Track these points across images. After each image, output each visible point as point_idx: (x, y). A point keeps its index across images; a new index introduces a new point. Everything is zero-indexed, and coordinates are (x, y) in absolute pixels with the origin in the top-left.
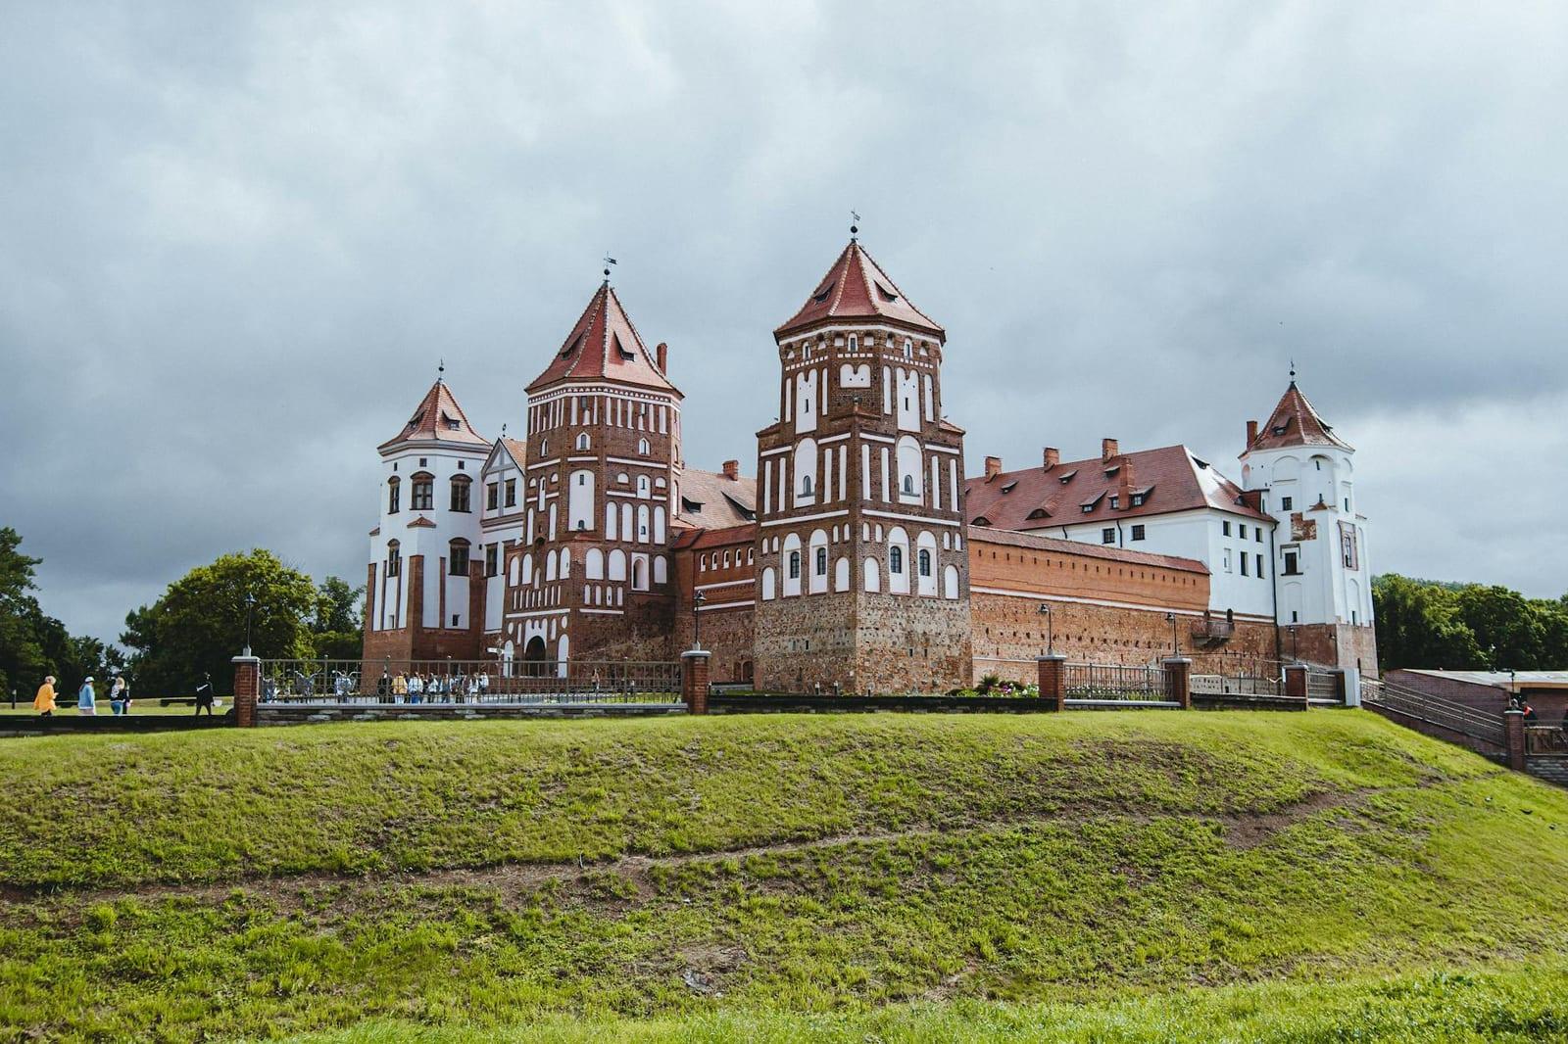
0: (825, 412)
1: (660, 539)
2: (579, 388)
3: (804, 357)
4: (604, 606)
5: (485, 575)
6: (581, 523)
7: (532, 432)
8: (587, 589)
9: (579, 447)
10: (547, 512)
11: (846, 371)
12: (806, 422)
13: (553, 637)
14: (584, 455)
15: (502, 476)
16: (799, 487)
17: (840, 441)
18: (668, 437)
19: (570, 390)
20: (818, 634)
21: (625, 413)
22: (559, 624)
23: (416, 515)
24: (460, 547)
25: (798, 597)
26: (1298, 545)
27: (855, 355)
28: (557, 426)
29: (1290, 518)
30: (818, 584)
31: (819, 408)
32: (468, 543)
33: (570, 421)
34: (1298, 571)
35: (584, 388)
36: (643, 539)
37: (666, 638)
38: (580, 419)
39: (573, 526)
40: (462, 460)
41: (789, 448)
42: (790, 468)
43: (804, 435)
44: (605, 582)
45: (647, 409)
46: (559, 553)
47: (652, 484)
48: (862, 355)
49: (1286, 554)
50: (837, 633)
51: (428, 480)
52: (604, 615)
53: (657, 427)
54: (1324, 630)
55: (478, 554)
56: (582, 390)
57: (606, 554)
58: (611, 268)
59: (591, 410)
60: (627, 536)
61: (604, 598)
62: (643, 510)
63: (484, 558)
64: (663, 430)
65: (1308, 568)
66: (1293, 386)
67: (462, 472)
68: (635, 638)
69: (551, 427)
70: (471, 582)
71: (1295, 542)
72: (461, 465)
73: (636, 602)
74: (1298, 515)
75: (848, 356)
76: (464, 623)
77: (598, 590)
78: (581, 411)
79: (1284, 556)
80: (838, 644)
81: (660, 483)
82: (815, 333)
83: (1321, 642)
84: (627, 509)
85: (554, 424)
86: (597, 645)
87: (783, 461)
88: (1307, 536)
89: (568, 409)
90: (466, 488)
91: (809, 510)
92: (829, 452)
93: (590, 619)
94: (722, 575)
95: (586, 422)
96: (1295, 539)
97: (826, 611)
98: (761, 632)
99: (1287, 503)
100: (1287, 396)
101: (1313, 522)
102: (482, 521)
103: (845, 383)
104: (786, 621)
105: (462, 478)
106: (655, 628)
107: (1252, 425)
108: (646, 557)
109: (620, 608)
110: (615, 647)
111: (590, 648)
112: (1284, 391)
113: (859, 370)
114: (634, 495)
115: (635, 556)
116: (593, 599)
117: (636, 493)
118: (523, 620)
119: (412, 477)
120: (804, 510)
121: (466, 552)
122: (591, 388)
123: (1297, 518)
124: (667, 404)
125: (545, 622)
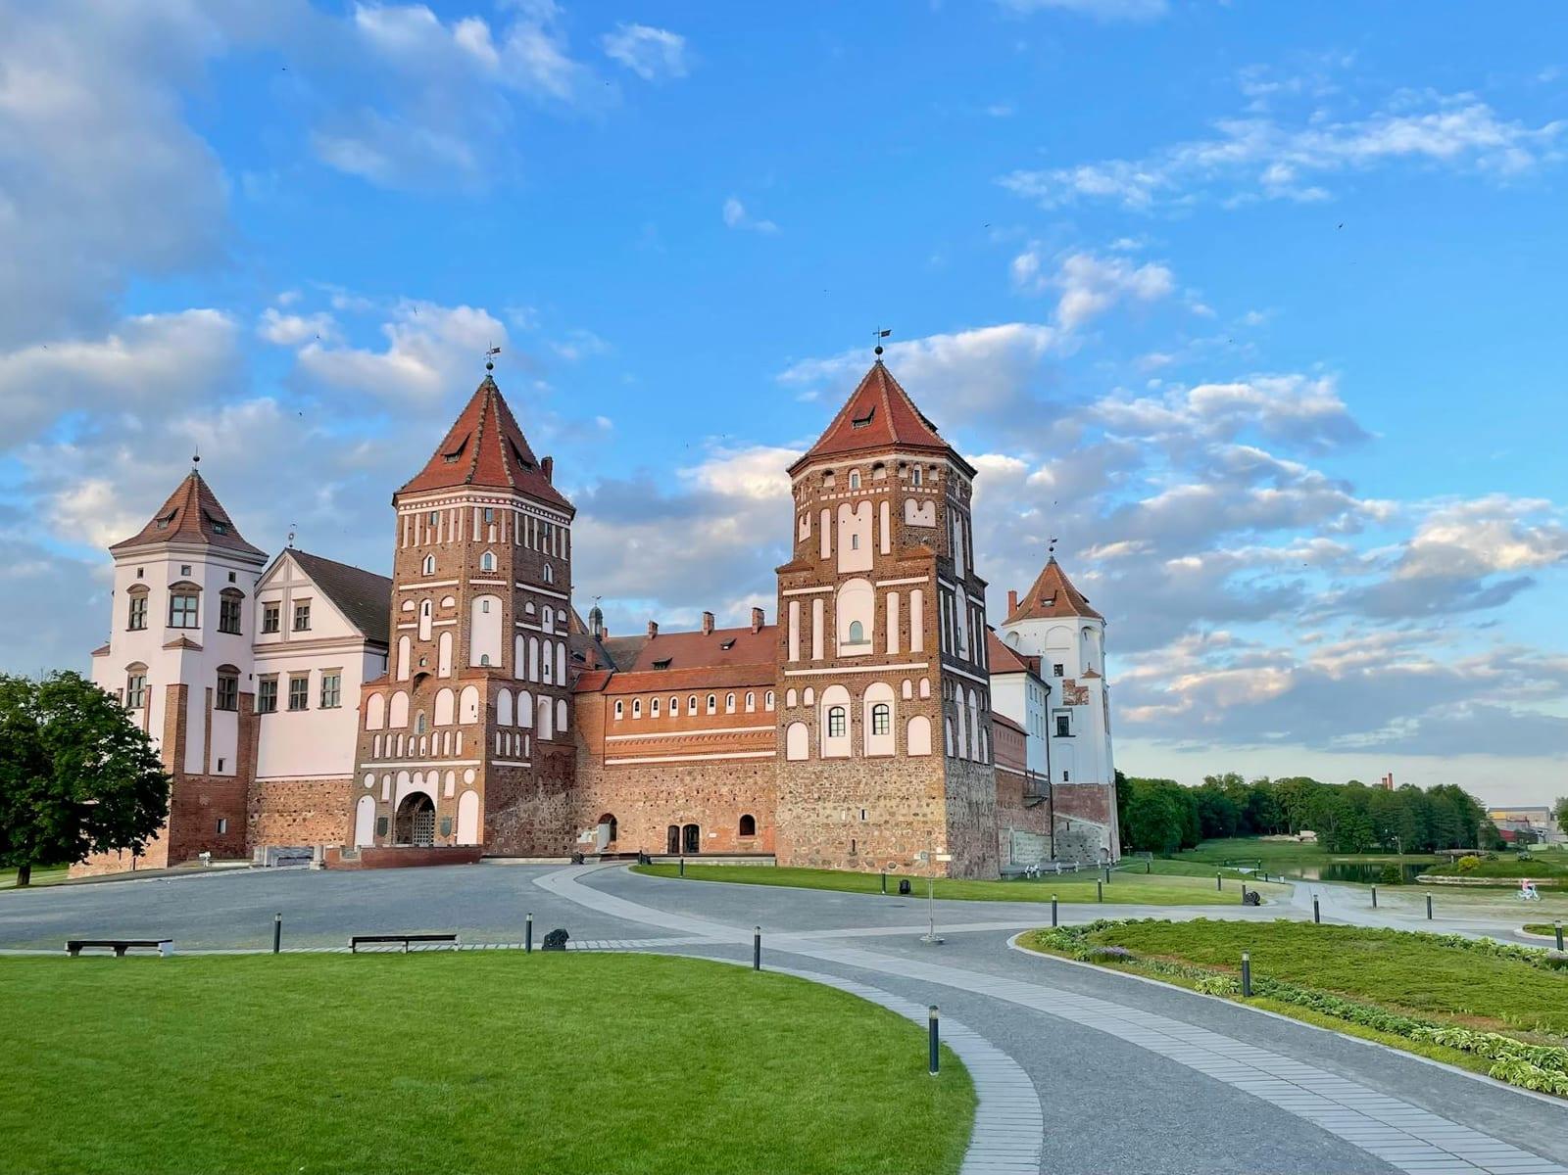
0: (886, 549)
1: (561, 681)
2: (483, 498)
3: (850, 486)
4: (512, 758)
5: (256, 710)
6: (485, 657)
7: (405, 545)
8: (498, 735)
9: (483, 567)
10: (435, 644)
11: (911, 506)
12: (856, 557)
13: (449, 792)
14: (489, 578)
15: (287, 595)
16: (843, 633)
17: (913, 584)
18: (568, 564)
19: (472, 499)
20: (882, 802)
21: (531, 531)
22: (459, 778)
23: (176, 635)
24: (228, 676)
25: (846, 759)
26: (1071, 710)
27: (920, 490)
28: (451, 540)
29: (1062, 683)
30: (881, 744)
31: (877, 545)
32: (237, 671)
33: (472, 537)
34: (1070, 734)
35: (490, 499)
36: (548, 679)
37: (567, 795)
38: (485, 535)
39: (476, 662)
40: (233, 571)
41: (830, 588)
42: (830, 612)
43: (852, 575)
44: (515, 729)
45: (550, 529)
46: (458, 692)
47: (555, 616)
48: (927, 491)
49: (1058, 718)
50: (914, 802)
51: (191, 592)
52: (513, 769)
53: (559, 553)
54: (1096, 790)
55: (248, 685)
56: (486, 500)
57: (515, 695)
58: (496, 359)
59: (498, 524)
60: (534, 677)
61: (513, 748)
62: (547, 646)
63: (256, 691)
64: (563, 557)
65: (1080, 731)
66: (1052, 562)
67: (232, 585)
68: (541, 795)
69: (439, 541)
70: (239, 719)
71: (1068, 707)
72: (232, 578)
73: (543, 753)
74: (1070, 681)
75: (913, 489)
76: (230, 769)
77: (508, 737)
78: (485, 526)
79: (1056, 719)
80: (916, 815)
81: (562, 616)
82: (872, 460)
83: (1092, 800)
84: (534, 643)
85: (446, 537)
86: (506, 804)
87: (818, 604)
88: (1079, 701)
89: (469, 523)
90: (236, 606)
91: (865, 660)
92: (893, 599)
93: (501, 773)
94: (646, 724)
95: (492, 540)
96: (1065, 703)
97: (895, 777)
98: (788, 796)
99: (1059, 669)
100: (1047, 570)
101: (1085, 689)
102: (254, 646)
103: (910, 520)
104: (828, 785)
105: (233, 593)
106: (559, 783)
107: (1013, 594)
108: (549, 699)
109: (528, 760)
110: (523, 806)
111: (501, 807)
112: (1044, 566)
113: (924, 506)
114: (539, 629)
115: (540, 698)
116: (503, 749)
117: (540, 625)
118: (394, 773)
119: (170, 587)
120: (856, 660)
121: (233, 682)
122: (498, 499)
123: (1069, 685)
124: (567, 527)
125: (434, 776)
